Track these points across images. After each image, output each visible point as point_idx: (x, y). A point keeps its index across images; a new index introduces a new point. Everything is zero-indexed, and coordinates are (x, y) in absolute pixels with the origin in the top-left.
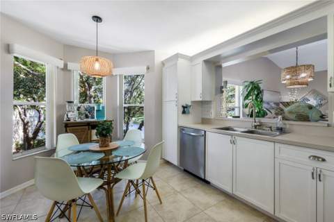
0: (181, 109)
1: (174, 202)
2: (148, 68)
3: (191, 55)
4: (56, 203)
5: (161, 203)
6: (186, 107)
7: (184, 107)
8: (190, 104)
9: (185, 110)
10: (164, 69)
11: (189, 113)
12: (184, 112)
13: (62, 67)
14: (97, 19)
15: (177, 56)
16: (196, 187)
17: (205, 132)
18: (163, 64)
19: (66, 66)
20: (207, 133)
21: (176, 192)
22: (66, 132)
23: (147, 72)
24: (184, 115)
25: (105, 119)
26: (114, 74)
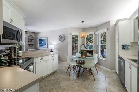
0: (122, 47)
2: (107, 29)
9: (124, 47)
10: (116, 27)
11: (128, 49)
12: (123, 49)
14: (83, 22)
15: (118, 21)
23: (107, 31)
24: (123, 50)
25: (91, 50)
26: (96, 34)
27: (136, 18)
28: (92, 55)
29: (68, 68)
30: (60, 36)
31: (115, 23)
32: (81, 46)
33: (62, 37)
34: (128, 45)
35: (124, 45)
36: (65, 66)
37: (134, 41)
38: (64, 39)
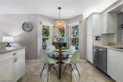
0: (95, 38)
1: (86, 78)
2: (80, 22)
3: (101, 12)
4: (45, 64)
5: (80, 77)
6: (98, 37)
7: (96, 37)
8: (100, 35)
9: (97, 38)
10: (87, 21)
11: (99, 40)
12: (96, 39)
13: (53, 26)
14: (60, 8)
15: (93, 14)
16: (100, 76)
17: (107, 49)
18: (87, 19)
19: (54, 26)
20: (108, 50)
21: (88, 75)
22: (53, 45)
23: (80, 24)
24: (97, 41)
25: (65, 42)
26: (68, 26)
27: (108, 12)
28: (65, 48)
29: (43, 69)
30: (23, 24)
31: (86, 17)
32: (53, 38)
33: (28, 26)
34: (100, 36)
35: (97, 36)
36: (33, 65)
37: (107, 32)
38: (31, 28)
